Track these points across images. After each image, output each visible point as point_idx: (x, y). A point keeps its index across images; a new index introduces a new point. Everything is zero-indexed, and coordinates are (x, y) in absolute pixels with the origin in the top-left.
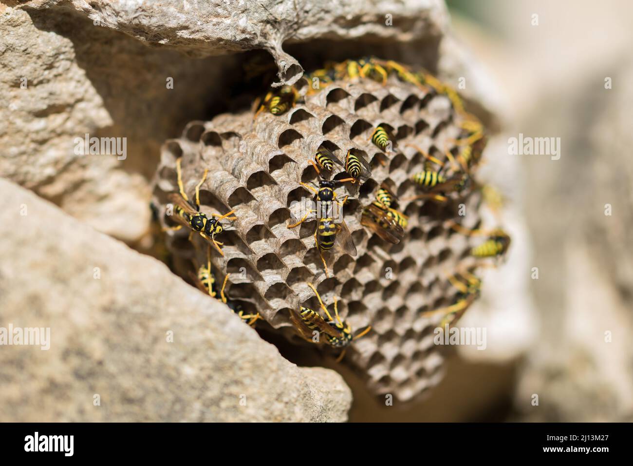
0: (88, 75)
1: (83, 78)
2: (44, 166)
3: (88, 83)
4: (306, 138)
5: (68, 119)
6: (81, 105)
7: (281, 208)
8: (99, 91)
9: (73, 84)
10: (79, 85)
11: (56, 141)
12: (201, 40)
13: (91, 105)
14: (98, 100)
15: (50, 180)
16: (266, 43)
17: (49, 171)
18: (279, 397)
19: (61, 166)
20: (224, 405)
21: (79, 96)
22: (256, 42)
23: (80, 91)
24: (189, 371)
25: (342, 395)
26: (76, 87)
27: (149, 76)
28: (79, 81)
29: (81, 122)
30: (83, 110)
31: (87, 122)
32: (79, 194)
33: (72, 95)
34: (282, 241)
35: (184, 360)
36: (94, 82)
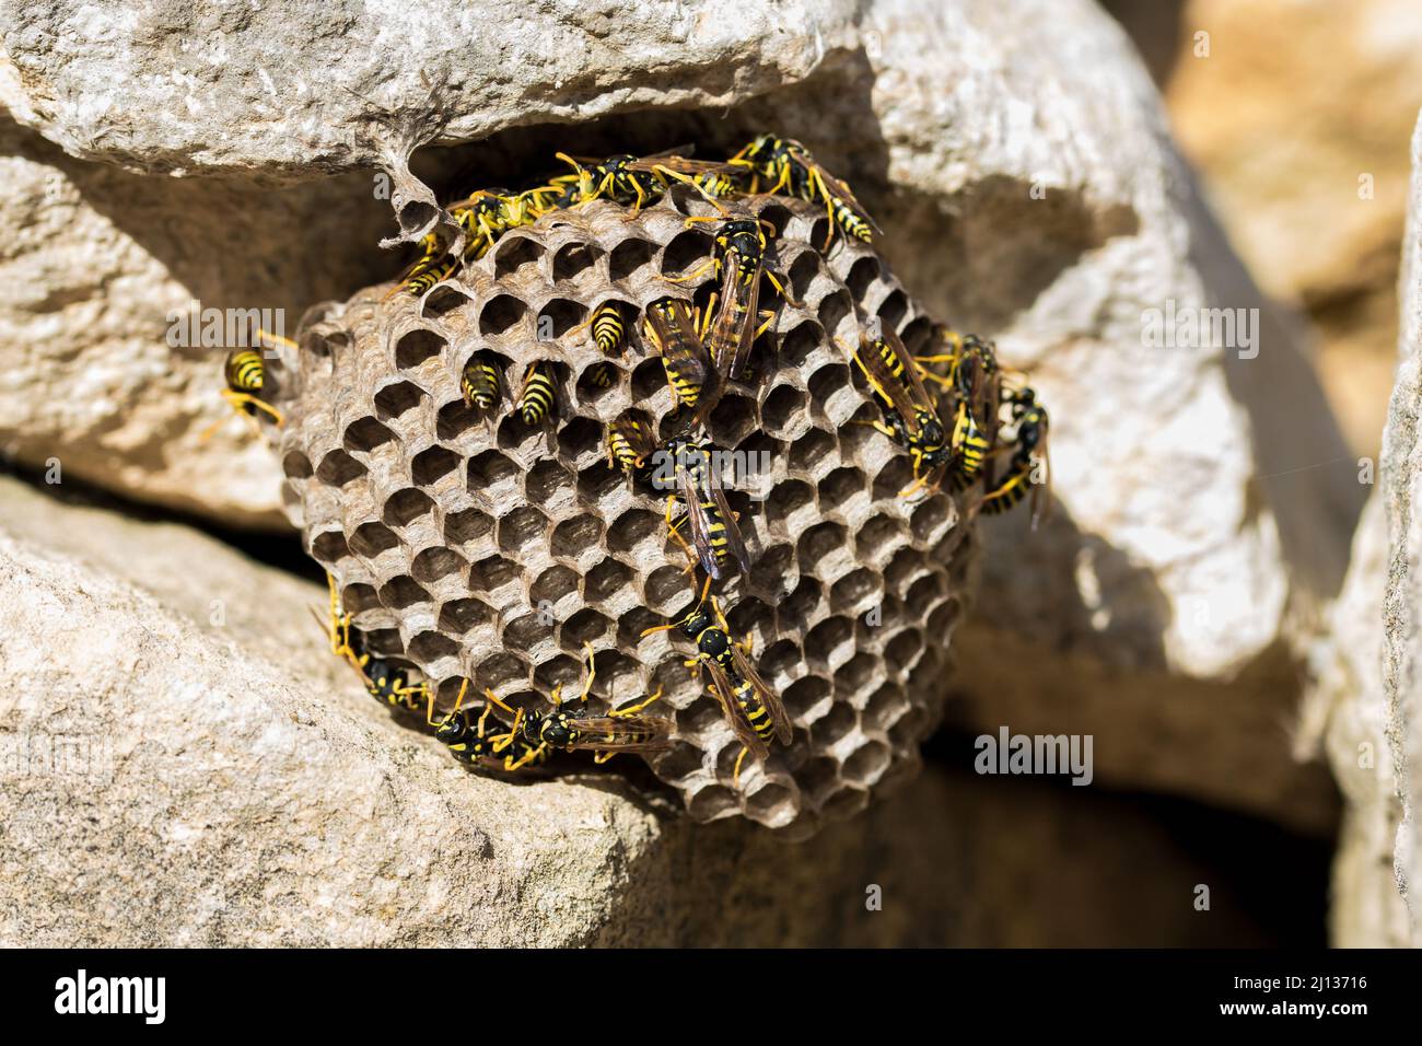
0: (119, 224)
1: (111, 234)
2: (90, 398)
3: (126, 240)
4: (452, 344)
5: (103, 311)
6: (121, 284)
7: (404, 490)
8: (154, 251)
9: (90, 248)
10: (104, 247)
11: (97, 350)
12: (238, 166)
13: (144, 279)
14: (157, 268)
15: (113, 422)
16: (377, 157)
17: (102, 407)
18: (384, 870)
19: (122, 395)
20: (270, 891)
21: (111, 268)
22: (351, 159)
23: (109, 260)
24: (182, 834)
25: (597, 837)
26: (98, 252)
27: (246, 216)
28: (102, 241)
29: (133, 312)
30: (127, 292)
31: (142, 311)
32: (191, 439)
33: (93, 268)
34: (417, 550)
35: (171, 813)
36: (138, 236)
